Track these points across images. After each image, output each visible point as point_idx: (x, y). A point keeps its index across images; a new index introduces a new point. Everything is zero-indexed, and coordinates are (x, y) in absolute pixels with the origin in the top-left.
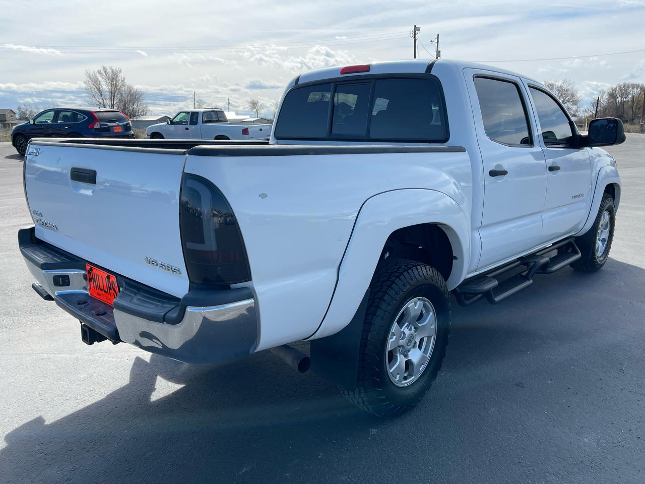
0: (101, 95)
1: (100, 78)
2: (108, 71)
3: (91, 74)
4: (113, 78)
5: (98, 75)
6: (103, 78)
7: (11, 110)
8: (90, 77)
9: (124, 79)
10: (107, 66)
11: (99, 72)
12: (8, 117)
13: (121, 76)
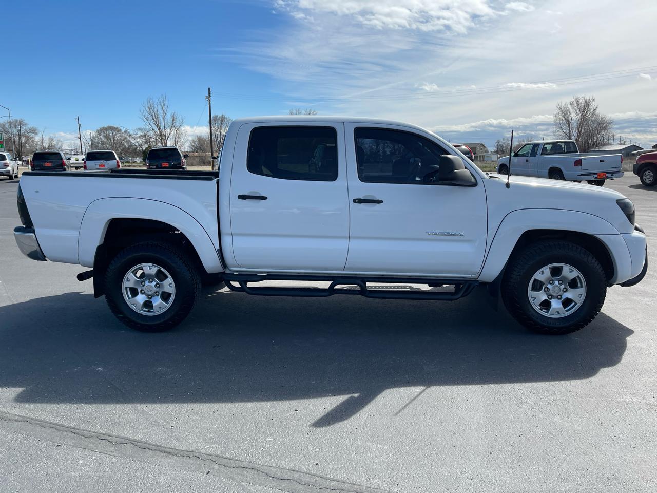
0: (569, 127)
1: (571, 110)
2: (580, 101)
3: (563, 105)
4: (584, 108)
5: (569, 106)
6: (574, 109)
7: (482, 144)
8: (561, 109)
9: (597, 107)
10: (580, 96)
11: (571, 104)
12: (478, 150)
13: (593, 106)
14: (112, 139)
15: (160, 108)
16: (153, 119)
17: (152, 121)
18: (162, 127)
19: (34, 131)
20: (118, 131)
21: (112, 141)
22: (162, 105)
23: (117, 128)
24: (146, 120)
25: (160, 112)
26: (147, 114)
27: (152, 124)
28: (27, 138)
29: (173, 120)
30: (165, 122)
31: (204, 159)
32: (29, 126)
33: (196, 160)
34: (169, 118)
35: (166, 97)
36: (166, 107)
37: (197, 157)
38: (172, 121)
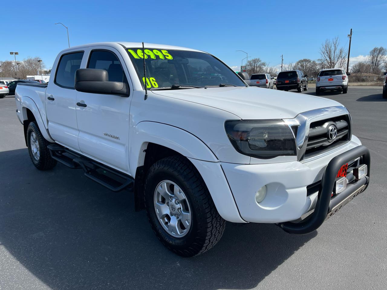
14: (305, 67)
15: (333, 45)
16: (327, 53)
17: (327, 54)
18: (332, 58)
19: (264, 64)
20: (309, 62)
21: (305, 68)
22: (335, 43)
23: (309, 60)
24: (322, 54)
25: (333, 48)
26: (324, 50)
27: (326, 56)
28: (260, 68)
29: (341, 53)
30: (335, 54)
31: (359, 77)
32: (262, 62)
33: (353, 78)
34: (338, 52)
35: (338, 38)
36: (337, 44)
37: (354, 76)
38: (339, 54)
